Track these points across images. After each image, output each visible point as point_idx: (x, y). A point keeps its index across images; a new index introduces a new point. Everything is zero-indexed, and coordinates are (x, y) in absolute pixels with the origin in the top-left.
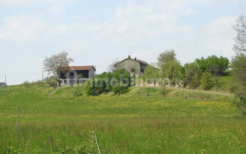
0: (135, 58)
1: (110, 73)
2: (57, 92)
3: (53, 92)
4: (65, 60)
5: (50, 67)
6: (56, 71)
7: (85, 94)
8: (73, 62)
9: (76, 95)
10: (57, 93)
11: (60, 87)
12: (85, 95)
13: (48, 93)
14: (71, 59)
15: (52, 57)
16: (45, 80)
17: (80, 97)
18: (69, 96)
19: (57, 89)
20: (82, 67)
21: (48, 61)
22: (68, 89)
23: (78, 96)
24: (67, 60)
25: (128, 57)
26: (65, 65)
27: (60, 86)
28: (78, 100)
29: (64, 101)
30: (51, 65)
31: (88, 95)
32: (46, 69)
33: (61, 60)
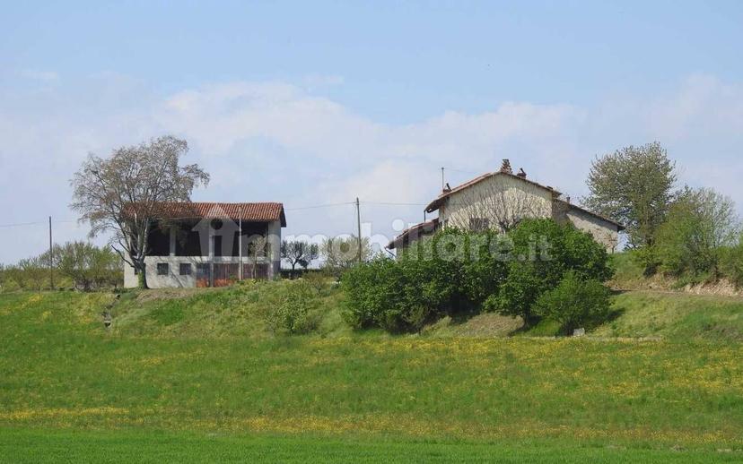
3: (133, 314)
8: (206, 183)
13: (101, 319)
14: (199, 167)
15: (112, 157)
21: (96, 173)
27: (145, 285)
32: (82, 211)
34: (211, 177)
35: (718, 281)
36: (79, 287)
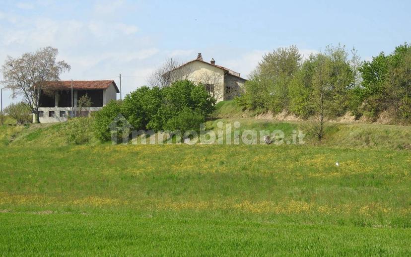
0: (212, 62)
1: (156, 89)
2: (31, 134)
3: (22, 136)
4: (52, 65)
5: (19, 80)
6: (31, 89)
7: (94, 139)
8: (69, 70)
9: (74, 142)
10: (31, 137)
11: (38, 126)
12: (95, 142)
13: (9, 138)
14: (65, 62)
15: (21, 58)
16: (6, 110)
17: (83, 147)
18: (57, 145)
19: (31, 128)
20: (90, 82)
21: (11, 65)
22: (56, 129)
23: (77, 144)
24: (56, 65)
25: (196, 58)
26: (52, 75)
27: (38, 122)
28: (77, 153)
29: (43, 154)
30: (20, 74)
31: (103, 142)
32: (6, 84)
33: (42, 65)
34: (71, 67)
35: (267, 112)
36: (19, 123)
